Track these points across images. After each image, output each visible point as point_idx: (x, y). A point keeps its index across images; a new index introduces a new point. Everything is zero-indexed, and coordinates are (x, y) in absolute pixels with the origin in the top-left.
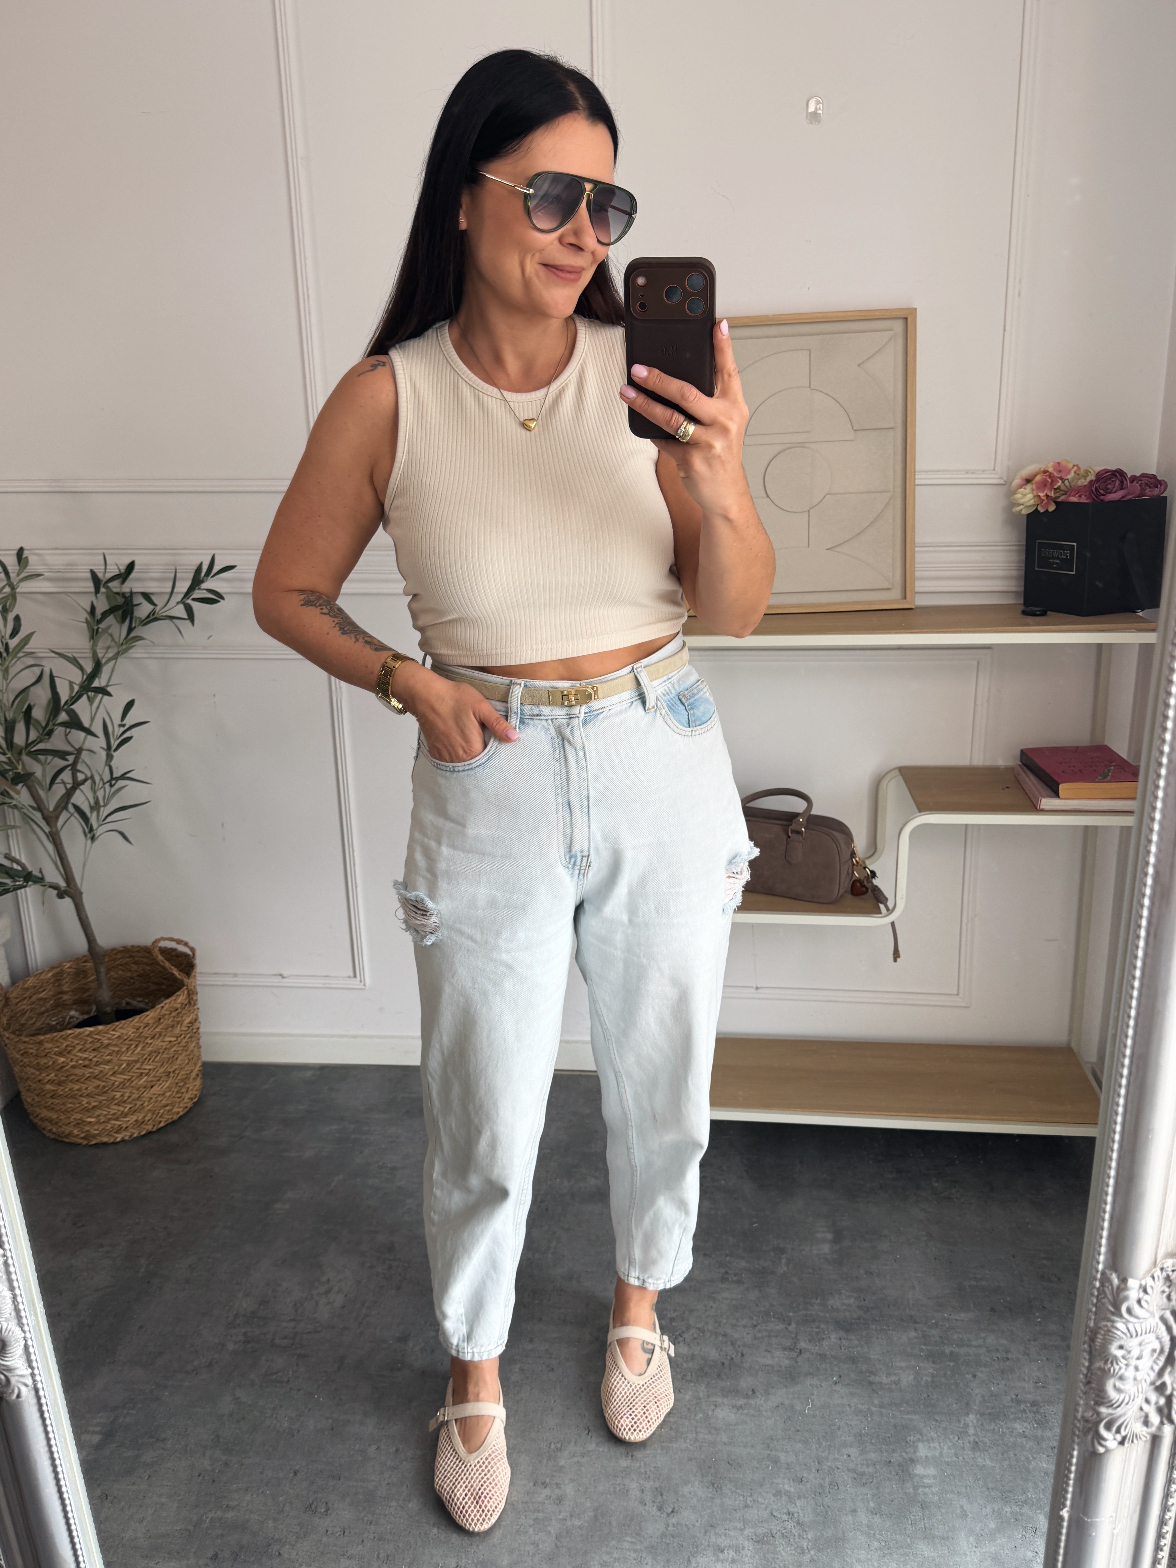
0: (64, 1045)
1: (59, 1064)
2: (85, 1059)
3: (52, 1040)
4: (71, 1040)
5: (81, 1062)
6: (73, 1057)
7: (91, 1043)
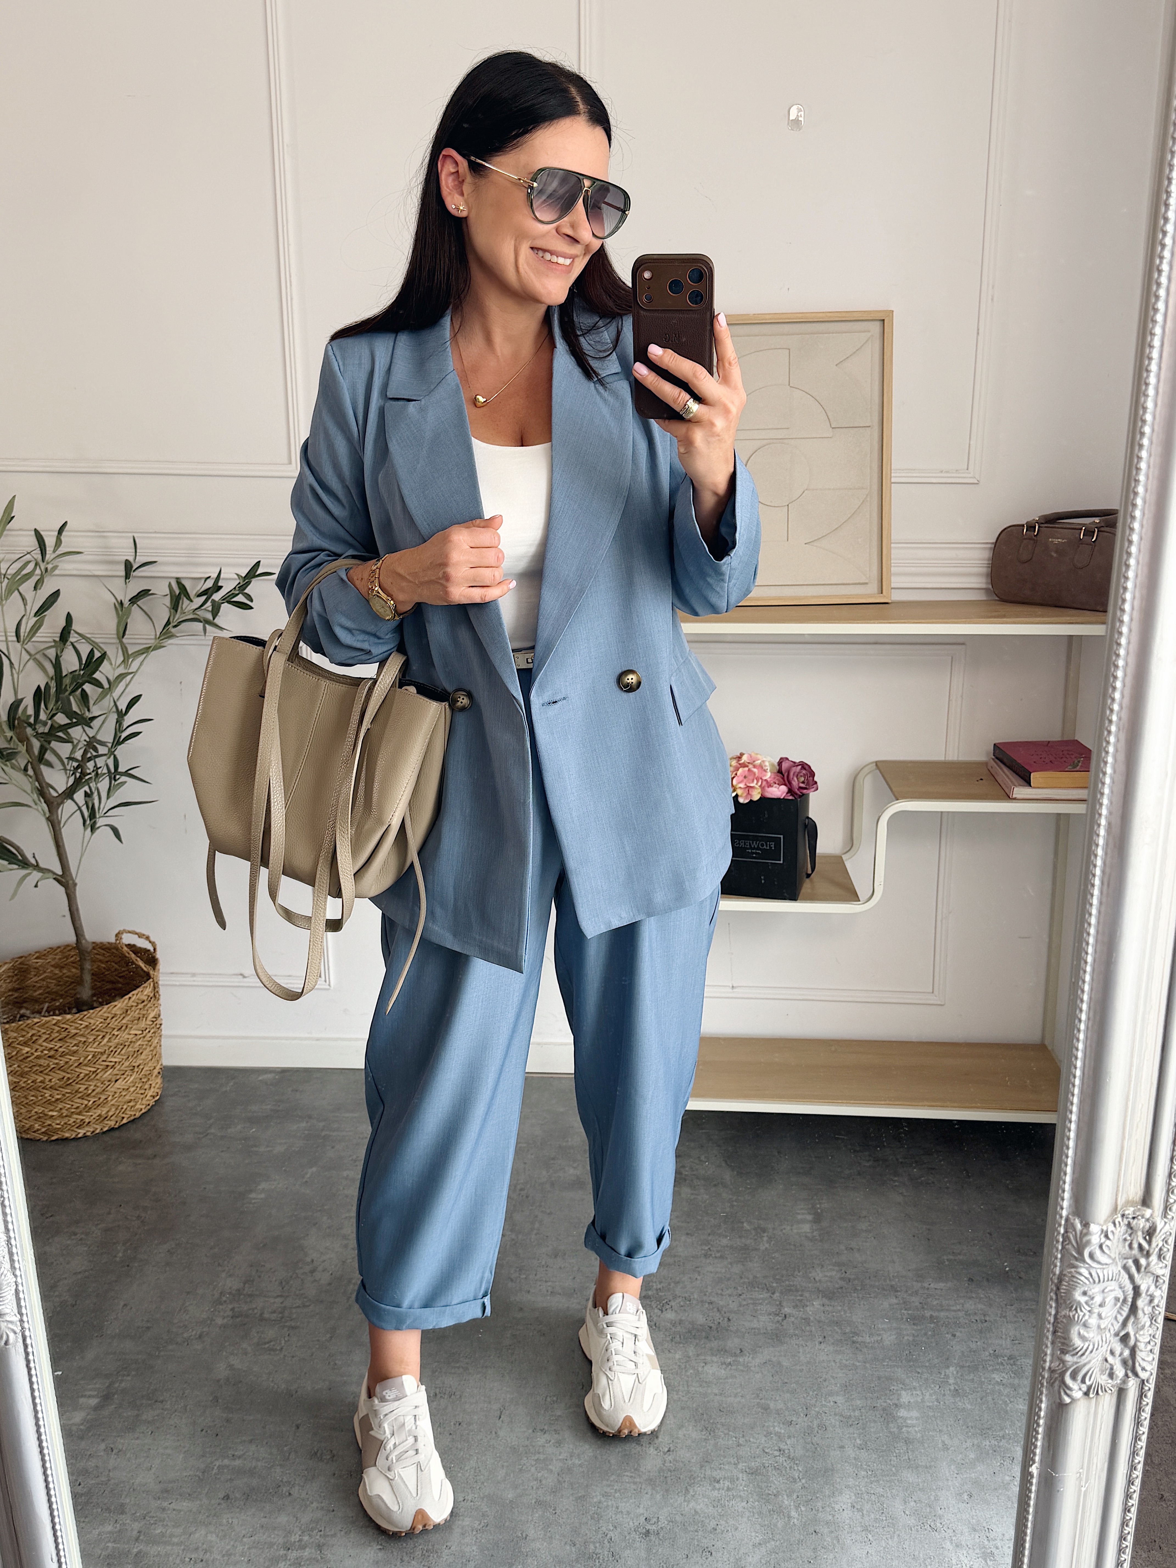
0: (30, 1034)
1: (23, 1055)
2: (51, 1048)
3: (16, 1030)
4: (37, 1028)
5: (46, 1052)
6: (38, 1047)
7: (57, 1032)
